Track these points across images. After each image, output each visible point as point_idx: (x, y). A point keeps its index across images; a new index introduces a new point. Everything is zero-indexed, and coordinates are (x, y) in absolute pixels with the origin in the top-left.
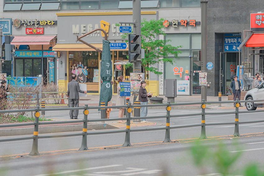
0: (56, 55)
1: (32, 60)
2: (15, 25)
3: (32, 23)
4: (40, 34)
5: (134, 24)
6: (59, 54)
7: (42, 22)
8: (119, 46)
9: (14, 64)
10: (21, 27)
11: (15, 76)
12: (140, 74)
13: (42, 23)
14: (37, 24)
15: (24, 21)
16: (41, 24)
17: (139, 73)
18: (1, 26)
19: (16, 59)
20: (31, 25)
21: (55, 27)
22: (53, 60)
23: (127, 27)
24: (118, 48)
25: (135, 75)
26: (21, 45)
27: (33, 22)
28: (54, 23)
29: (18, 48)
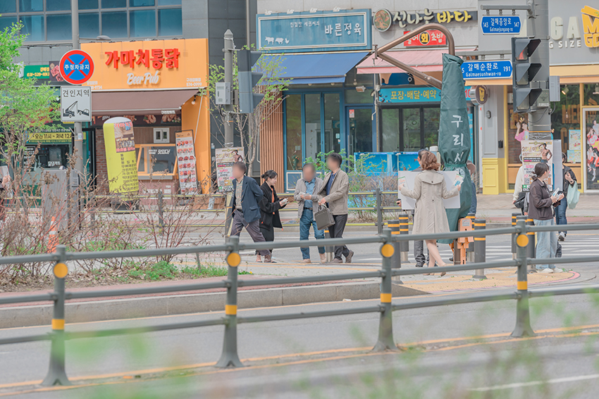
0: (475, 96)
1: (419, 109)
2: (379, 24)
3: (418, 19)
4: (438, 45)
5: (529, 11)
6: (482, 94)
7: (441, 14)
8: (493, 71)
9: (377, 120)
10: (393, 29)
11: (381, 150)
12: (545, 144)
13: (442, 17)
14: (430, 21)
15: (399, 15)
16: (440, 21)
17: (544, 141)
18: (347, 28)
19: (381, 108)
20: (417, 23)
21: (474, 28)
22: (470, 109)
23: (507, 18)
24: (490, 74)
25: (533, 146)
26: (393, 74)
27: (420, 16)
28: (470, 17)
29: (387, 82)
